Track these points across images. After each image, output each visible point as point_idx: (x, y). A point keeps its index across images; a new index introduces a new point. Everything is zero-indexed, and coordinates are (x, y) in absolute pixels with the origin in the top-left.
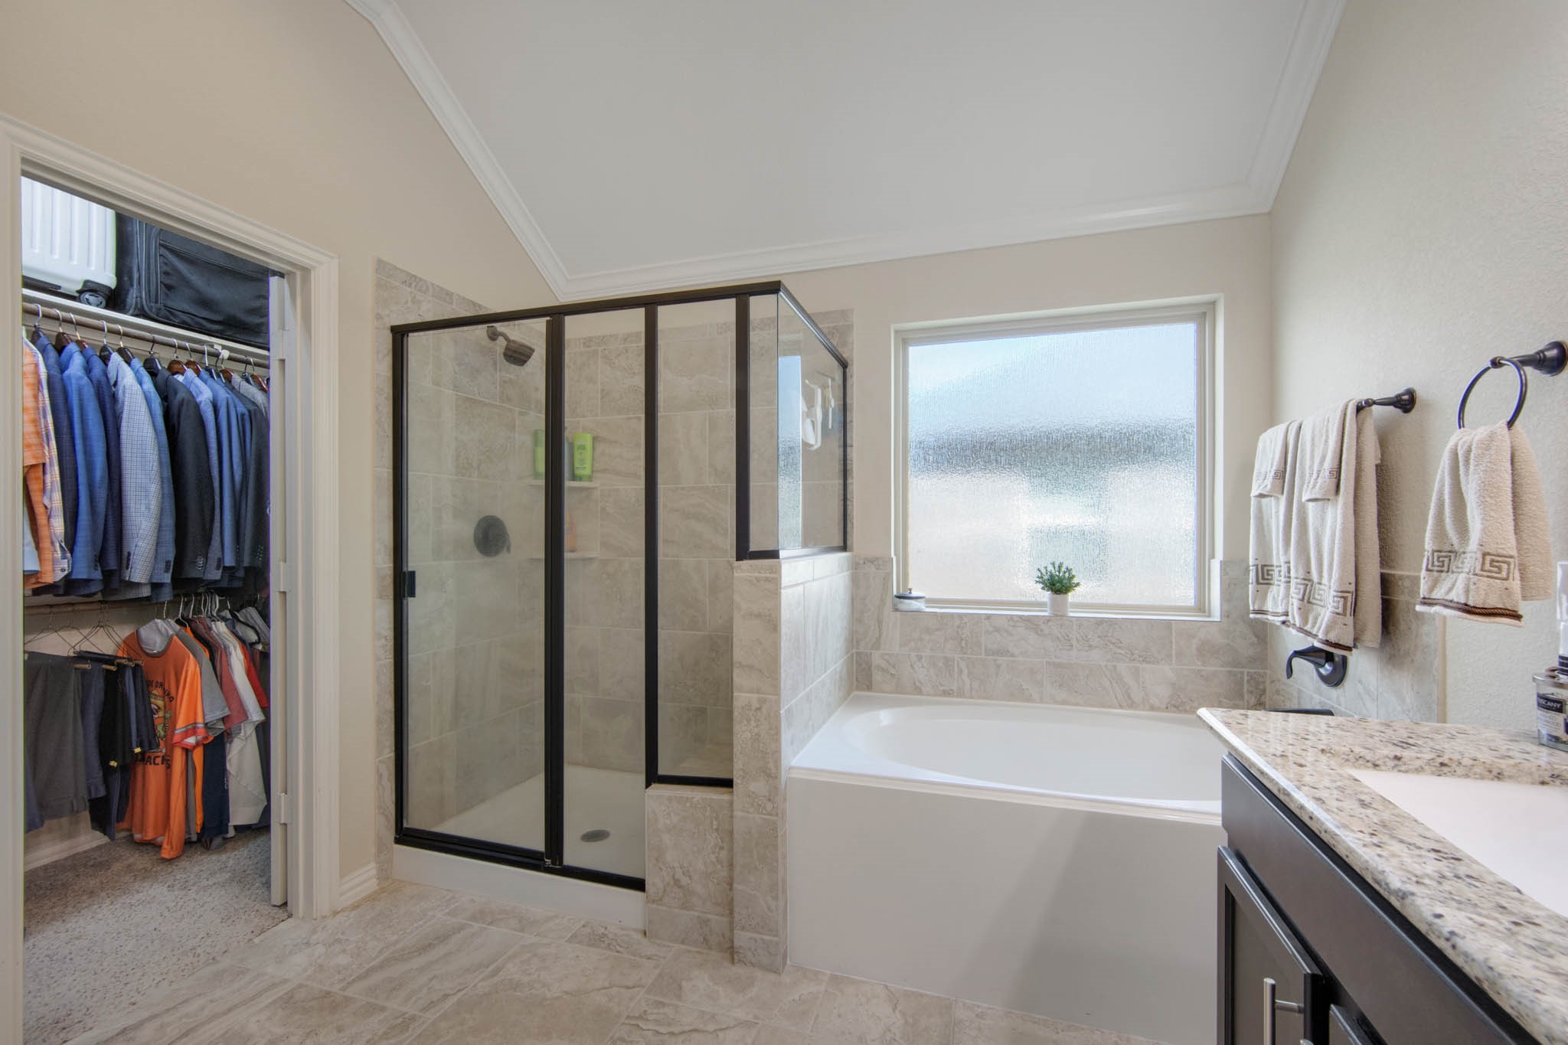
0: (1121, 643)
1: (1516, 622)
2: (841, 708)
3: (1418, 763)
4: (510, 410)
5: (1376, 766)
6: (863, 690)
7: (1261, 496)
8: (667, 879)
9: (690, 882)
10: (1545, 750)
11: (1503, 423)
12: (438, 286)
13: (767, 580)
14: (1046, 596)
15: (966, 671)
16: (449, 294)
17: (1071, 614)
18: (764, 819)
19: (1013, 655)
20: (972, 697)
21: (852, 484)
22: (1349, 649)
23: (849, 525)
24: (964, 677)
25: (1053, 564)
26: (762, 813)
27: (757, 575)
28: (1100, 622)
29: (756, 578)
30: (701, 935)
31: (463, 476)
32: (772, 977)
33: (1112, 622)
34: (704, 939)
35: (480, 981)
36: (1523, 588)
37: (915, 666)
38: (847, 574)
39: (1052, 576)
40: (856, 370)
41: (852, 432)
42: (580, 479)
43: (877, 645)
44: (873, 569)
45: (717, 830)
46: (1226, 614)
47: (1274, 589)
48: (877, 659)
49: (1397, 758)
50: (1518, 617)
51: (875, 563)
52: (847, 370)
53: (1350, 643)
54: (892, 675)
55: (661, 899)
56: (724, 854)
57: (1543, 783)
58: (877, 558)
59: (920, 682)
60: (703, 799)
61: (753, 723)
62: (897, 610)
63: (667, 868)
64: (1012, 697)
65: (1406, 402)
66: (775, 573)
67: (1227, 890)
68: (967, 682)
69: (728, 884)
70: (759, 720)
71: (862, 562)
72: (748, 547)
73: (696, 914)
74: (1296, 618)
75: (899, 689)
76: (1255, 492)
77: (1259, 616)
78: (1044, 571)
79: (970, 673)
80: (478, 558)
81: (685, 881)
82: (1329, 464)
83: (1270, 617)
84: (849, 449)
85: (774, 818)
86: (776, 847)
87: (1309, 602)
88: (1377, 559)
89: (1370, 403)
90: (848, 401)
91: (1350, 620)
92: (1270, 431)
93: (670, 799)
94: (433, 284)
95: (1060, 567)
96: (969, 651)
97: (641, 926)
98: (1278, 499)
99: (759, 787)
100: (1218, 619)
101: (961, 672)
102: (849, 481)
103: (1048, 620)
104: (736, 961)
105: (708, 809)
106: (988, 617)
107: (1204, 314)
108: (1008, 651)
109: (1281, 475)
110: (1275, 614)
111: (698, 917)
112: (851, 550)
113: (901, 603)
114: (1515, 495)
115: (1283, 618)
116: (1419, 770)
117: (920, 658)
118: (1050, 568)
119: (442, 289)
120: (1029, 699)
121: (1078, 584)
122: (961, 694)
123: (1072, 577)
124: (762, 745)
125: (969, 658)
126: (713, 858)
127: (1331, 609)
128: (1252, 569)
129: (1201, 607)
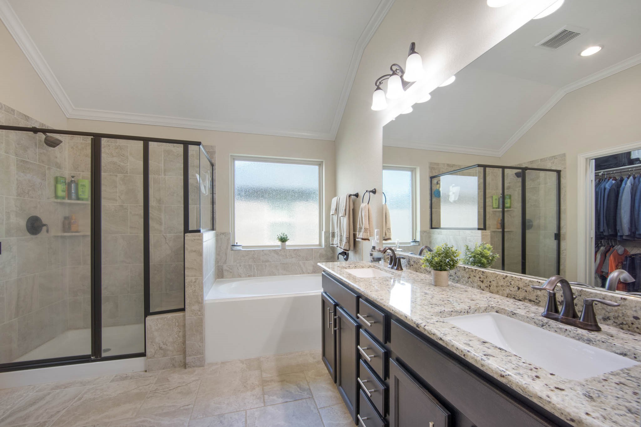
0: (300, 255)
1: (369, 241)
2: (214, 284)
3: (352, 267)
4: (44, 167)
5: (346, 268)
6: (220, 278)
7: (332, 215)
8: (156, 348)
9: (166, 347)
10: (370, 263)
11: (367, 203)
12: (7, 106)
13: (198, 239)
14: (279, 243)
15: (256, 268)
16: (13, 111)
17: (287, 248)
18: (198, 318)
19: (271, 262)
20: (258, 277)
21: (215, 207)
22: (348, 251)
23: (214, 221)
24: (255, 270)
25: (282, 233)
26: (197, 316)
27: (194, 238)
28: (295, 250)
29: (194, 239)
30: (171, 364)
31: (20, 197)
32: (202, 368)
33: (298, 250)
34: (173, 365)
35: (74, 403)
36: (370, 234)
37: (239, 268)
38: (215, 238)
39: (281, 237)
40: (217, 167)
41: (215, 189)
42: (82, 200)
43: (225, 262)
44: (224, 236)
45: (178, 326)
46: (326, 246)
47: (335, 238)
48: (225, 267)
49: (349, 266)
50: (369, 240)
51: (224, 234)
52: (213, 167)
53: (348, 250)
54: (231, 272)
55: (154, 356)
56: (181, 334)
57: (369, 268)
58: (225, 233)
59: (240, 273)
60: (172, 316)
61: (193, 287)
62: (232, 250)
63: (156, 344)
64: (270, 275)
65: (357, 195)
66: (201, 237)
67: (323, 300)
68: (256, 272)
69: (183, 343)
70: (195, 286)
71: (219, 234)
72: (188, 229)
73: (169, 357)
74: (339, 245)
75: (233, 277)
76: (331, 214)
77: (332, 245)
78: (279, 236)
79: (257, 269)
80: (29, 236)
81: (164, 347)
82: (344, 208)
83: (334, 245)
84: (214, 195)
85: (201, 317)
86: (202, 326)
87: (341, 241)
88: (353, 230)
89: (351, 195)
90: (214, 178)
91: (348, 244)
92: (334, 198)
93: (157, 319)
94: (5, 105)
95: (284, 234)
96: (257, 262)
97: (144, 370)
98: (336, 216)
99: (196, 307)
100: (324, 247)
101: (254, 269)
102: (214, 206)
103: (280, 250)
104: (187, 367)
105: (174, 319)
106: (263, 250)
107: (320, 164)
108: (269, 261)
109: (336, 210)
110: (335, 245)
111: (170, 358)
112: (215, 230)
113: (233, 247)
114: (369, 217)
115: (337, 245)
116: (352, 268)
117: (240, 266)
118: (281, 235)
119: (9, 108)
120: (275, 275)
121: (289, 239)
122: (254, 276)
123: (287, 237)
124: (196, 293)
125: (257, 264)
126: (176, 336)
127: (345, 242)
128: (331, 233)
129: (320, 245)
